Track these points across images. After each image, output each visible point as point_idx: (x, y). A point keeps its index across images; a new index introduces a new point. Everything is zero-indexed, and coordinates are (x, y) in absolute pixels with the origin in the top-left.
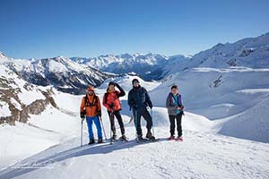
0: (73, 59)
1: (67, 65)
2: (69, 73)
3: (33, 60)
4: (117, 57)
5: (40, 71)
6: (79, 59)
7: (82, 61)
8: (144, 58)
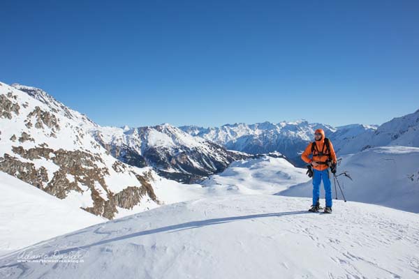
0: (184, 129)
1: (174, 137)
2: (176, 150)
3: (127, 129)
4: (251, 127)
5: (135, 145)
6: (193, 129)
7: (197, 132)
8: (295, 128)
